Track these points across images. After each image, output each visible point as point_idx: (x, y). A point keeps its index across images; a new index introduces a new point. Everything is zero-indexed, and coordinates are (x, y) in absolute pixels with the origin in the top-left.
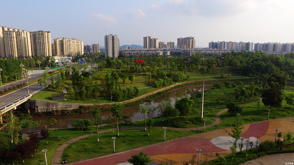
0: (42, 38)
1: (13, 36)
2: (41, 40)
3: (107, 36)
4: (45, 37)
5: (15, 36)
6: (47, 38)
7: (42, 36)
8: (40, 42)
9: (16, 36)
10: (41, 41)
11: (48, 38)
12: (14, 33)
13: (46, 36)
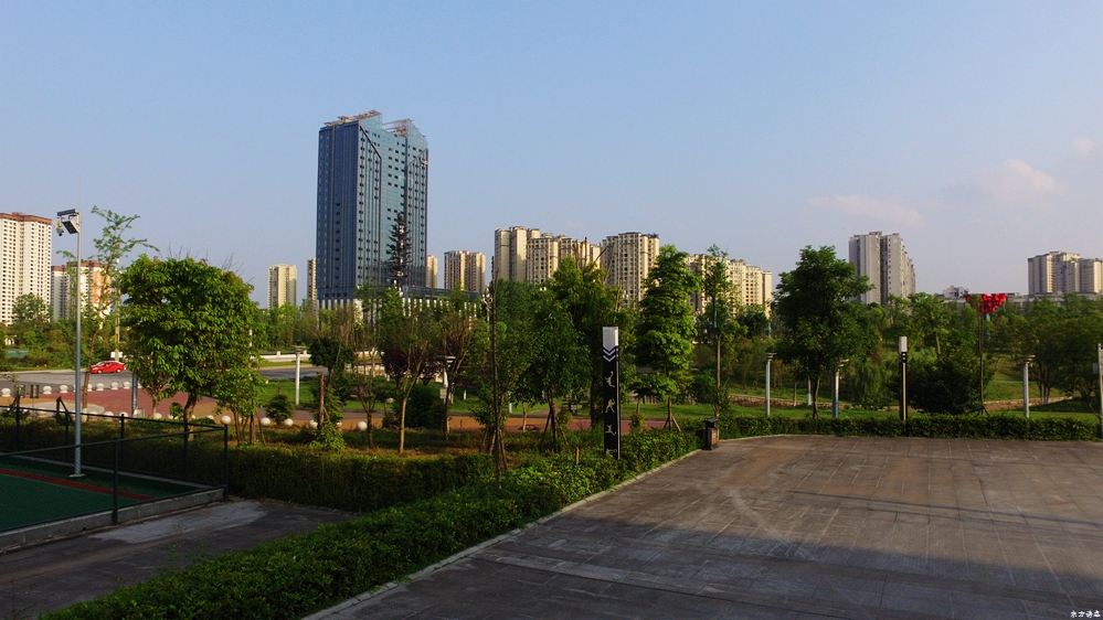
0: (632, 255)
1: (552, 253)
2: (629, 261)
3: (858, 241)
4: (642, 253)
5: (556, 254)
6: (646, 256)
7: (632, 249)
8: (626, 269)
9: (560, 254)
10: (629, 267)
11: (649, 255)
12: (556, 244)
13: (646, 250)
